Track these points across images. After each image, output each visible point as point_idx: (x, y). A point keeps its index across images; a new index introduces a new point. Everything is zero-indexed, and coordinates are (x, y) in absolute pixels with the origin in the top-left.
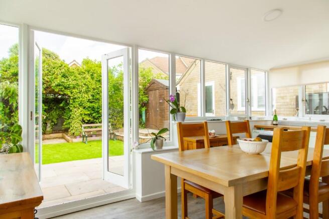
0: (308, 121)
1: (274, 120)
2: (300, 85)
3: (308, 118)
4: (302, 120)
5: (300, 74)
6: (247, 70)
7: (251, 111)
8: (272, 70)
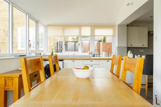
0: (68, 55)
1: (51, 55)
2: (63, 36)
3: (68, 53)
4: (65, 55)
5: (63, 30)
6: (37, 22)
7: (39, 50)
8: (49, 25)
